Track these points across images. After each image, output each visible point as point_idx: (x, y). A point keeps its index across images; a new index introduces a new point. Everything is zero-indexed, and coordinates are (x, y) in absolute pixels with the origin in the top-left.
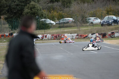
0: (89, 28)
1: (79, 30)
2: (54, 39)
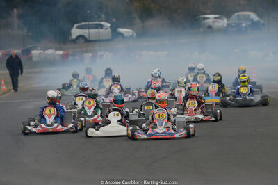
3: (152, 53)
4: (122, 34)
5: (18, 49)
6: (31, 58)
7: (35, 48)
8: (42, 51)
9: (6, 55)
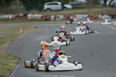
0: (100, 9)
1: (90, 12)
2: (66, 20)
3: (81, 16)
4: (66, 8)
5: (21, 14)
6: (27, 18)
7: (29, 13)
8: (32, 15)
9: (16, 17)
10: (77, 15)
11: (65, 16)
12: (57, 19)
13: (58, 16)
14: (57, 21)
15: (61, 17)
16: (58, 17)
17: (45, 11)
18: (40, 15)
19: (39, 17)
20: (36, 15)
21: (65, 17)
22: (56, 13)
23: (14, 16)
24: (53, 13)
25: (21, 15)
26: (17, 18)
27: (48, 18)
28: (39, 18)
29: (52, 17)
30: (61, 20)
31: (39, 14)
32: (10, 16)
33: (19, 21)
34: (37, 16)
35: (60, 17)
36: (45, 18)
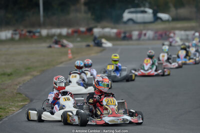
3: (183, 32)
4: (160, 19)
5: (83, 27)
6: (92, 34)
7: (96, 27)
8: (101, 30)
9: (74, 32)
10: (177, 32)
11: (156, 33)
12: (143, 37)
13: (144, 32)
14: (143, 40)
15: (150, 34)
16: (145, 35)
17: (126, 23)
18: (115, 31)
19: (113, 33)
20: (107, 30)
21: (157, 35)
22: (142, 27)
23: (70, 31)
24: (137, 27)
25: (83, 29)
26: (76, 35)
27: (127, 35)
28: (113, 35)
29: (135, 34)
30: (149, 39)
31: (112, 28)
32: (64, 31)
33: (79, 39)
34: (109, 32)
35: (147, 35)
36: (122, 35)
